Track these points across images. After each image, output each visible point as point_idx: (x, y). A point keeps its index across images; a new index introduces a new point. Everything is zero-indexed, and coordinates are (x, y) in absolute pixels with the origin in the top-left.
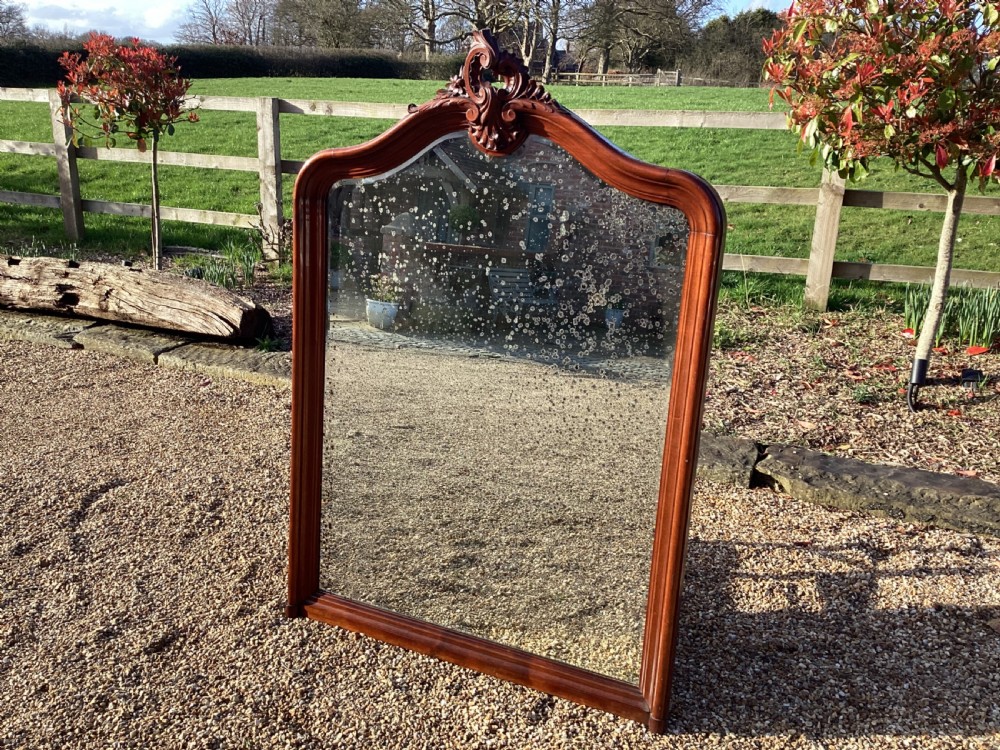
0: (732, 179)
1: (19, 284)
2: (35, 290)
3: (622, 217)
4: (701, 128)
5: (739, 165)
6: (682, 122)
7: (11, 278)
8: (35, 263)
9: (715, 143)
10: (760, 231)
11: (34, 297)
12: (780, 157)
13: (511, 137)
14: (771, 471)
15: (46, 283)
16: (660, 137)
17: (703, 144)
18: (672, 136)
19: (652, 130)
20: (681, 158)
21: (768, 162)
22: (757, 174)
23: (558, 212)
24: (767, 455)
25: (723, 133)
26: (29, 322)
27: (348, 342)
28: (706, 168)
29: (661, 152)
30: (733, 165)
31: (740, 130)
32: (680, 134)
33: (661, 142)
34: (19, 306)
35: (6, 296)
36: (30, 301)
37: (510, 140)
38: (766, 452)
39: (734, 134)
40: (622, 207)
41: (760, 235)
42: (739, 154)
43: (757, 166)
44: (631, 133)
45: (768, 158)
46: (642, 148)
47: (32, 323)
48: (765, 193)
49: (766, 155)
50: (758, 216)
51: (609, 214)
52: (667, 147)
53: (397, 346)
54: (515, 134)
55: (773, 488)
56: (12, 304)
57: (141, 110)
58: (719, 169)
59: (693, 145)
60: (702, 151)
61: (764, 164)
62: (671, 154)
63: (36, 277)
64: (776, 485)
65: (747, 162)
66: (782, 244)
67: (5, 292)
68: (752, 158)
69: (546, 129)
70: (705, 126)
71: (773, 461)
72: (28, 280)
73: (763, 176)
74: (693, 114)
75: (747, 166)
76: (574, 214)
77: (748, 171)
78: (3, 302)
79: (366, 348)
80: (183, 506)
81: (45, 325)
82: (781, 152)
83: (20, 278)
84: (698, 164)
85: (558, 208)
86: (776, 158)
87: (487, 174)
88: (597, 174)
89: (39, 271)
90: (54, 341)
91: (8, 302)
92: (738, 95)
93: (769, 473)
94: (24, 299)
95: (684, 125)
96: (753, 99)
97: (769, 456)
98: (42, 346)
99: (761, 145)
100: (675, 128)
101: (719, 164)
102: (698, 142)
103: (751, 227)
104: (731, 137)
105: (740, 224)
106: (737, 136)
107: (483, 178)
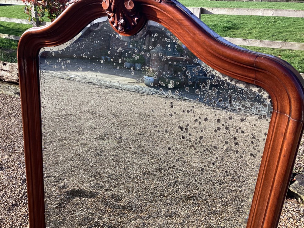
0: (281, 36)
1: (6, 73)
2: (11, 75)
3: (214, 90)
4: (272, 16)
5: (284, 31)
6: (263, 14)
7: (4, 70)
8: (11, 65)
9: (274, 22)
10: (292, 59)
11: (10, 77)
12: (300, 28)
13: (134, 22)
14: (298, 191)
15: (14, 73)
16: (254, 19)
17: (270, 22)
18: (258, 19)
19: (250, 17)
20: (261, 28)
21: (296, 30)
22: (291, 35)
23: (167, 80)
24: (295, 181)
25: (278, 18)
26: (8, 87)
27: (134, 91)
28: (271, 32)
29: (253, 25)
30: (281, 31)
31: (285, 17)
32: (261, 19)
33: (253, 21)
34: (6, 80)
35: (2, 77)
36: (9, 79)
37: (133, 24)
38: (295, 179)
39: (282, 19)
40: (215, 82)
41: (292, 60)
42: (284, 27)
43: (291, 32)
44: (243, 18)
45: (295, 28)
46: (246, 23)
47: (10, 87)
48: (299, 45)
49: (295, 27)
50: (291, 52)
51: (204, 87)
52: (256, 23)
53: (151, 93)
54: (136, 19)
55: (297, 200)
56: (4, 80)
57: (50, 8)
58: (276, 32)
59: (266, 23)
60: (270, 25)
61: (294, 31)
62: (258, 26)
63: (11, 70)
64: (299, 199)
65: (287, 30)
66: (301, 65)
67: (1, 75)
68: (289, 28)
69: (158, 16)
70: (274, 15)
71: (298, 185)
72: (9, 71)
73: (294, 36)
74: (268, 10)
75: (287, 31)
76: (178, 83)
77: (287, 33)
78: (1, 79)
79: (140, 94)
80: (19, 186)
81: (13, 88)
82: (301, 26)
83: (6, 71)
84: (268, 30)
85: (166, 77)
86: (299, 28)
87: (120, 49)
88: (195, 54)
89: (12, 68)
90: (14, 95)
91: (3, 79)
92: (283, 5)
93: (296, 192)
94: (7, 78)
95: (264, 15)
96: (289, 6)
97: (296, 182)
98: (10, 97)
99: (293, 23)
100: (260, 16)
101: (276, 30)
102: (268, 22)
103: (288, 57)
104: (281, 20)
105: (284, 55)
106: (284, 20)
107: (118, 51)
